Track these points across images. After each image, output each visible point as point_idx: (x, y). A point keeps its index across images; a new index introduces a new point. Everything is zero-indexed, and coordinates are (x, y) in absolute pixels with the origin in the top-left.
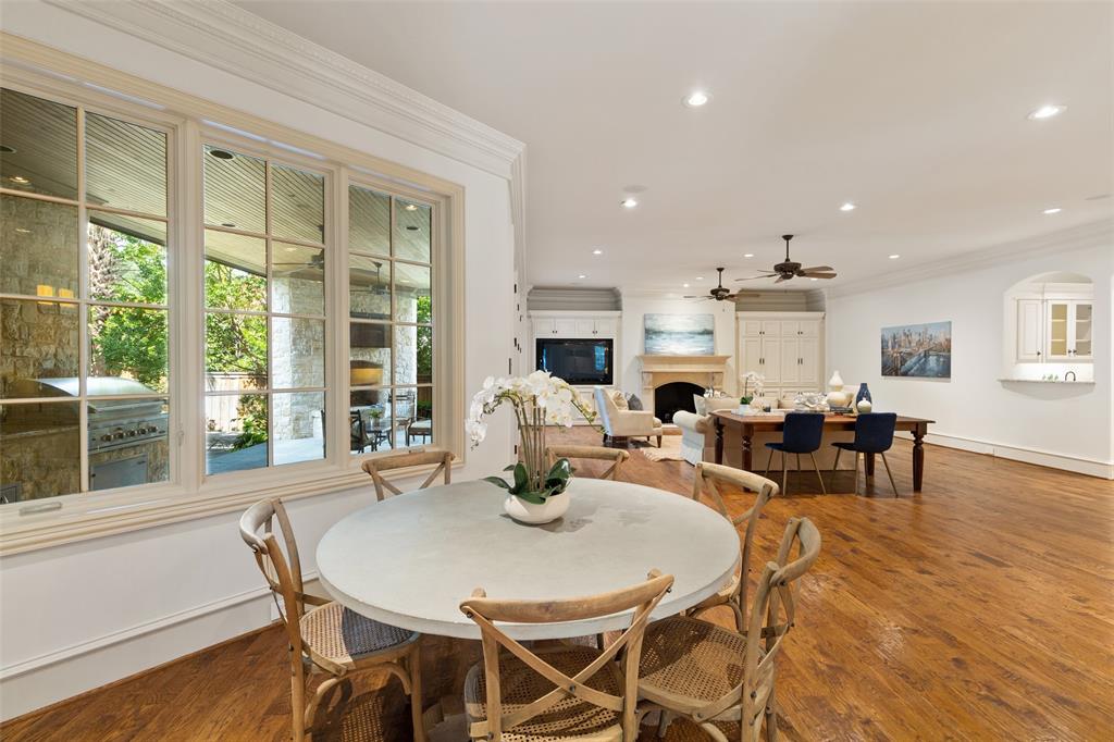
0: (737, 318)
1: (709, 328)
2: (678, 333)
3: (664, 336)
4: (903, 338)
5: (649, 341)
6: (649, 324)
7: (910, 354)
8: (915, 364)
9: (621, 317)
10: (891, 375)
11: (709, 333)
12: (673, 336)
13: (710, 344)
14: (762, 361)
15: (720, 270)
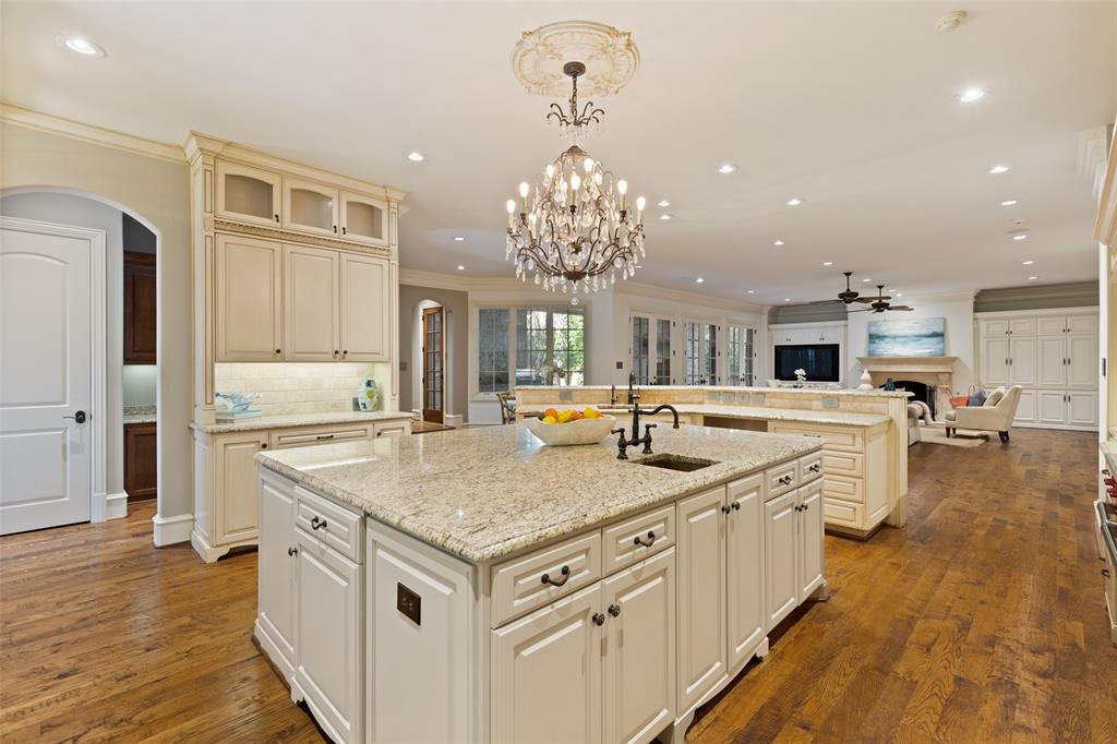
0: (976, 319)
6: (873, 330)
9: (846, 326)
14: (1009, 362)
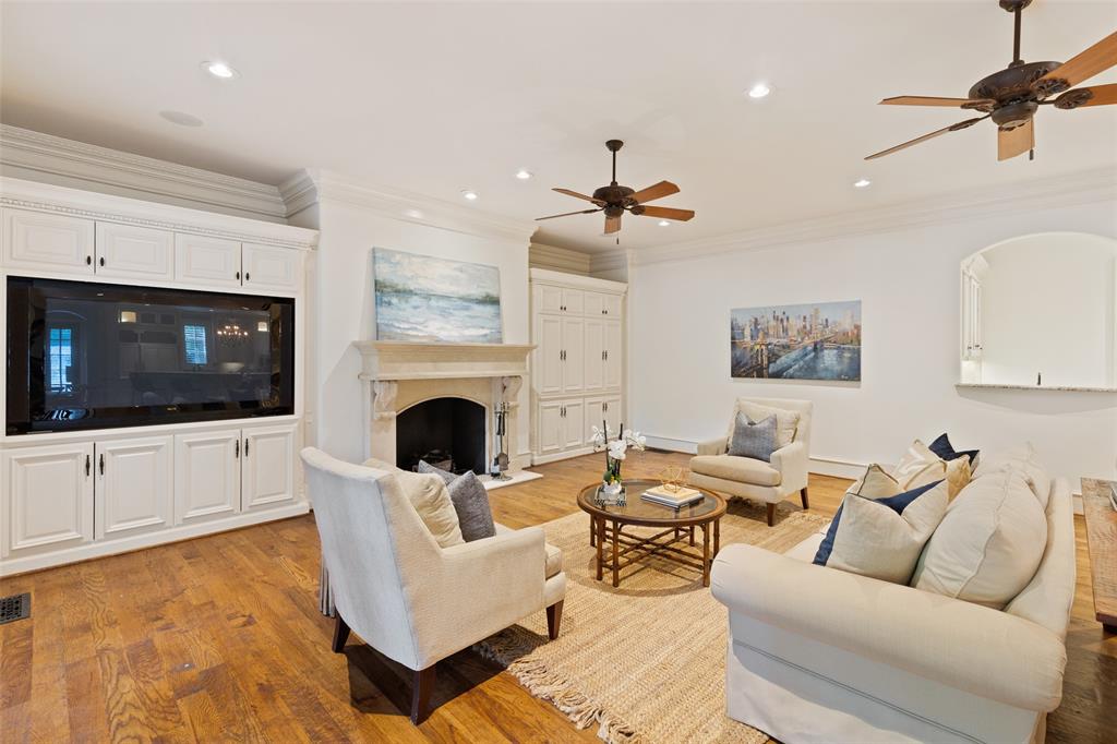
0: (530, 279)
1: (493, 293)
4: (773, 323)
6: (385, 273)
7: (786, 347)
8: (796, 360)
10: (748, 375)
11: (493, 301)
14: (563, 355)
15: (615, 145)
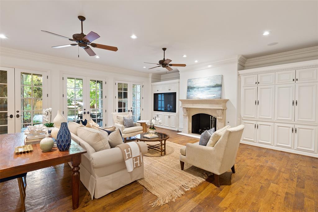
0: (239, 75)
1: (219, 83)
2: (202, 87)
3: (195, 89)
5: (189, 93)
6: (190, 84)
9: (179, 82)
11: (220, 86)
12: (200, 89)
13: (220, 92)
14: (257, 103)
15: (164, 49)
